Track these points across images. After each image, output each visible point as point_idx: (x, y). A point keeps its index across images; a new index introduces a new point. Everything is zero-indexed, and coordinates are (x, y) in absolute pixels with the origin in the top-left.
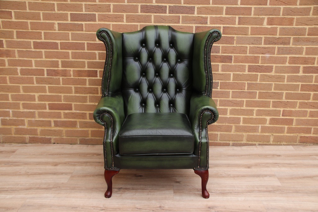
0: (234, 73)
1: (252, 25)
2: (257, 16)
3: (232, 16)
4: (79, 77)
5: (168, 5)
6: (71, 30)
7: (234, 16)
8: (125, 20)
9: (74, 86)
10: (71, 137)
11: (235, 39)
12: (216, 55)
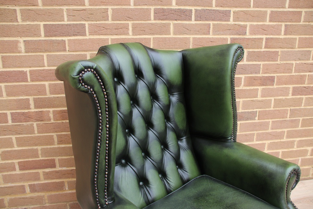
0: (275, 98)
1: (301, 35)
2: (308, 23)
3: (277, 23)
4: (62, 120)
5: (193, 8)
6: (46, 51)
7: (280, 23)
8: (130, 32)
9: (56, 134)
10: (57, 203)
11: (279, 54)
12: (256, 76)
